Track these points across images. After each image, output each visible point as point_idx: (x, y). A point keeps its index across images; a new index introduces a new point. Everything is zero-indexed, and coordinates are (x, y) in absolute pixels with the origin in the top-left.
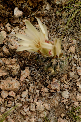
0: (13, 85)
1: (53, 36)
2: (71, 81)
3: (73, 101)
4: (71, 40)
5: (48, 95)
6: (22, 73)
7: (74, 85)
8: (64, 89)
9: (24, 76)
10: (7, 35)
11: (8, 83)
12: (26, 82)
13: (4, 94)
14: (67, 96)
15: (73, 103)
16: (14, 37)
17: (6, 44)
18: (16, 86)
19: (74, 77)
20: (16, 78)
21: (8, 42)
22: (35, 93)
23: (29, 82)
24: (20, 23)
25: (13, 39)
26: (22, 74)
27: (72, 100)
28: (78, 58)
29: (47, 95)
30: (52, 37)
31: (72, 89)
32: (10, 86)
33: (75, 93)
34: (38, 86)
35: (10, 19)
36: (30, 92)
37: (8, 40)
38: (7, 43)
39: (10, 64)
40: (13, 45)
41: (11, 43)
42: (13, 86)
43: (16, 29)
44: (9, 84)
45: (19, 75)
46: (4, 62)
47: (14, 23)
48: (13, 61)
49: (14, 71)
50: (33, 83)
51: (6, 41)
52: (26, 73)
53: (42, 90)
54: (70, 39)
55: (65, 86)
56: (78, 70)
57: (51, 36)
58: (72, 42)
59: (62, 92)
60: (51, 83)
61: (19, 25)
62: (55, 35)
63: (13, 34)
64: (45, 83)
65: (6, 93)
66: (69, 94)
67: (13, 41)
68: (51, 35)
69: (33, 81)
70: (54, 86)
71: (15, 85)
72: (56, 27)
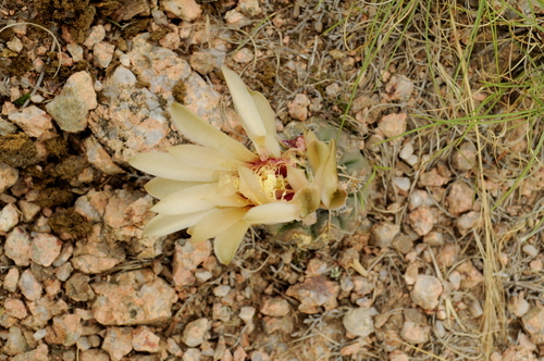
0: (148, 307)
1: (307, 61)
2: (384, 262)
3: (389, 348)
4: (388, 80)
5: (291, 327)
6: (178, 254)
7: (395, 278)
8: (354, 296)
9: (186, 263)
10: (99, 86)
11: (127, 302)
12: (197, 285)
13: (116, 345)
14: (366, 328)
15: (389, 353)
16: (131, 103)
17: (101, 134)
18: (158, 311)
19: (397, 244)
20: (158, 268)
21: (105, 124)
22: (236, 322)
23: (213, 283)
24: (151, 16)
25: (128, 114)
26: (179, 257)
27: (384, 343)
28: (420, 153)
29: (287, 326)
30: (304, 66)
31: (388, 293)
32: (134, 313)
33: (397, 311)
34: (248, 289)
35: (103, 8)
36: (219, 320)
37: (106, 117)
38: (103, 129)
39: (126, 223)
40: (128, 143)
41: (123, 134)
42: (146, 313)
43: (134, 51)
44: (130, 309)
45: (170, 254)
46: (101, 212)
47: (126, 18)
48: (137, 213)
49: (144, 252)
50: (226, 282)
51: (96, 119)
52: (194, 252)
53: (264, 311)
54: (385, 75)
55: (357, 289)
56: (416, 209)
57: (297, 64)
58: (393, 90)
59: (346, 311)
60: (301, 279)
61: (149, 24)
62: (316, 56)
63: (126, 83)
64: (278, 277)
65: (124, 337)
66: (374, 318)
67: (127, 126)
68: (298, 58)
69: (229, 273)
70: (313, 294)
71: (153, 308)
72: (321, 15)
